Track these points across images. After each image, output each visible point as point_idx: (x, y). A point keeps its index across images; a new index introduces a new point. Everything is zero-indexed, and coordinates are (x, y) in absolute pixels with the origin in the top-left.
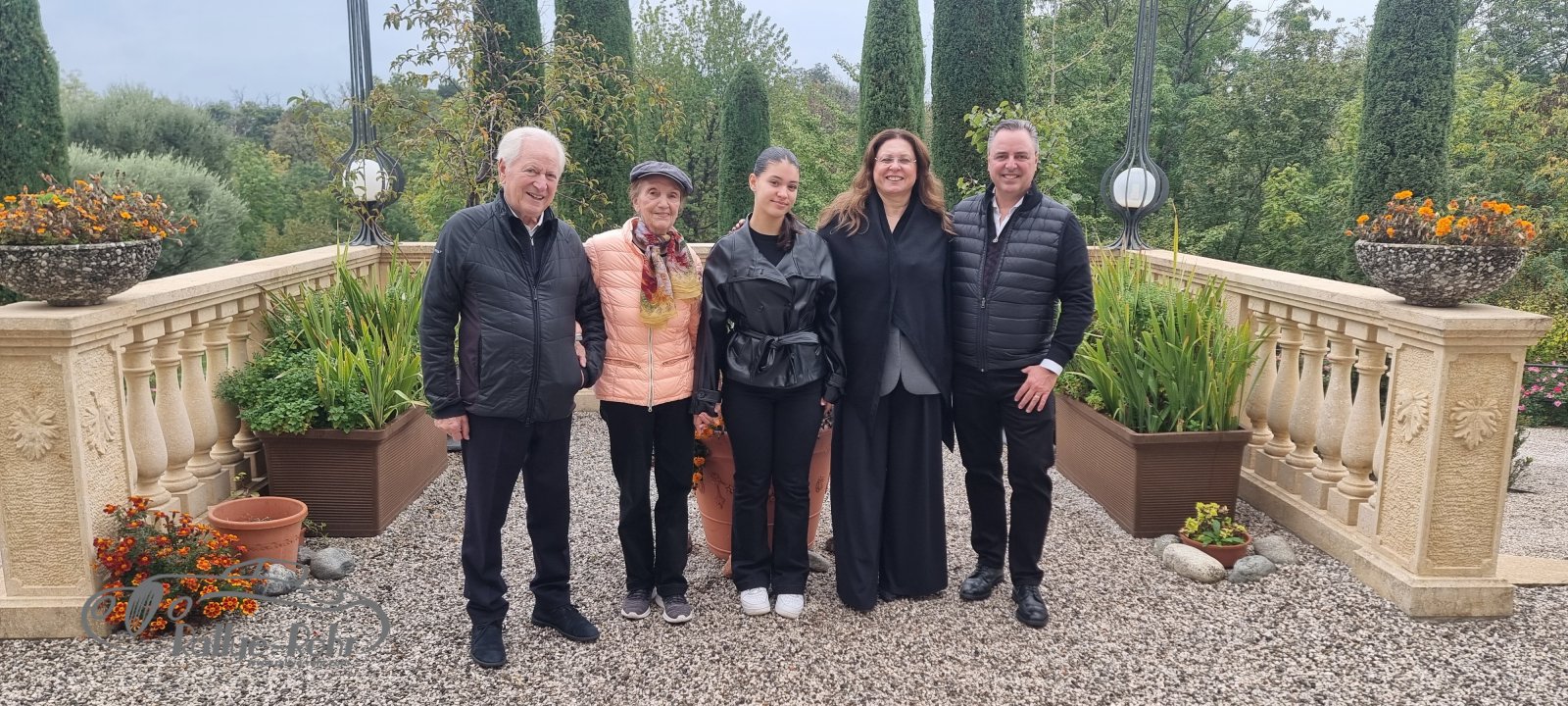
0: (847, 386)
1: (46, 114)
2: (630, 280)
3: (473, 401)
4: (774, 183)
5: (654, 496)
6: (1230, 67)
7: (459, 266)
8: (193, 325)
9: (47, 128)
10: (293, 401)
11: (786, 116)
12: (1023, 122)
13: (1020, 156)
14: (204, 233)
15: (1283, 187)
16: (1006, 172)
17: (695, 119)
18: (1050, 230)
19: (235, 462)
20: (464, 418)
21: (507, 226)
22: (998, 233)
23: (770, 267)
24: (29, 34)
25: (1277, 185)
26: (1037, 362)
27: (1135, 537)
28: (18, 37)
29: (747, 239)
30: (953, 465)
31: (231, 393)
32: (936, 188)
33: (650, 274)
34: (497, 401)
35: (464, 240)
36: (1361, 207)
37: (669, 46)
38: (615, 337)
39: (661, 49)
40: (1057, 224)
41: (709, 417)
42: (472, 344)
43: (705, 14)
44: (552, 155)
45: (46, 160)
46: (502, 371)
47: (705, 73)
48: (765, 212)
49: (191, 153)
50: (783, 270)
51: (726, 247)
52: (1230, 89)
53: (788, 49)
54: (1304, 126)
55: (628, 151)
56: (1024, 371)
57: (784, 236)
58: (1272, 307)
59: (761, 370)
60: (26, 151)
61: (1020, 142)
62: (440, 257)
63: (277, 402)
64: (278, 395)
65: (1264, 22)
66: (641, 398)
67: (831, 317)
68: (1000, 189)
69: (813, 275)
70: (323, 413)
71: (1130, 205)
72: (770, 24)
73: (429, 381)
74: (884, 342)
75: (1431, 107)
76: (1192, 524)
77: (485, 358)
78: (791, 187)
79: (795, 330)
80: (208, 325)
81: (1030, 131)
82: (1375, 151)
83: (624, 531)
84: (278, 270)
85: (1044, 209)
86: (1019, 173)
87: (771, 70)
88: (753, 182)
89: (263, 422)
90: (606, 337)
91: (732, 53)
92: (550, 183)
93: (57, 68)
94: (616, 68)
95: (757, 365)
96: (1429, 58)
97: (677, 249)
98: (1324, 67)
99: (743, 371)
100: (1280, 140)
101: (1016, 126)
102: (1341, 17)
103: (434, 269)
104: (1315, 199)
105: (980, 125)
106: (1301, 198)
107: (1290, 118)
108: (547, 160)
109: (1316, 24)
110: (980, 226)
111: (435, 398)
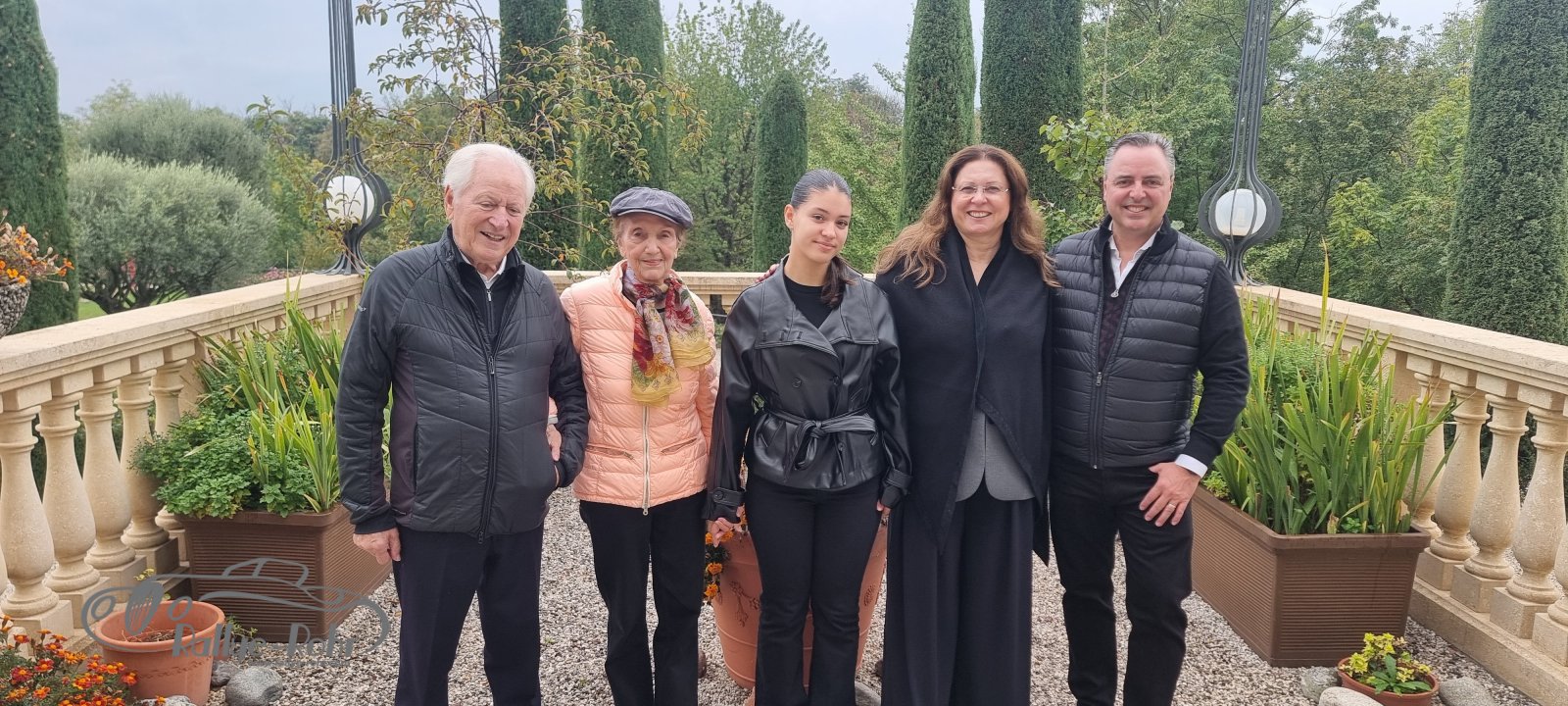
0: (913, 484)
1: (42, 123)
2: (621, 343)
3: (407, 510)
4: (818, 218)
5: (652, 620)
6: (1288, 76)
7: (389, 329)
8: (95, 383)
9: (44, 138)
10: (220, 476)
11: (824, 127)
12: (1154, 136)
13: (1150, 181)
14: (233, 244)
15: (1352, 203)
16: (1130, 202)
17: (731, 129)
18: (1192, 282)
19: (157, 545)
20: (394, 532)
21: (454, 276)
22: (1119, 283)
23: (811, 329)
24: (25, 39)
25: (1345, 200)
26: (1172, 458)
27: (1272, 666)
28: (13, 42)
29: (781, 291)
30: (1046, 582)
31: (148, 464)
32: (1035, 226)
33: (644, 337)
34: (438, 512)
35: (396, 294)
36: (1467, 230)
37: (705, 56)
38: (600, 417)
39: (698, 59)
40: (1201, 274)
41: (729, 524)
42: (406, 436)
43: (742, 23)
44: (514, 180)
45: (42, 171)
46: (445, 473)
47: (742, 83)
48: (805, 256)
49: (226, 162)
50: (828, 333)
51: (752, 301)
52: (1292, 100)
53: (827, 58)
54: (1374, 139)
55: (642, 169)
56: (1153, 469)
57: (829, 287)
58: (1443, 369)
59: (798, 467)
60: (19, 162)
61: (1151, 163)
62: (364, 316)
63: (201, 478)
64: (203, 468)
65: (1326, 30)
66: (633, 498)
67: (893, 396)
68: (1120, 225)
69: (869, 339)
70: (255, 491)
71: (1235, 233)
72: (809, 33)
73: (346, 482)
74: (964, 431)
75: (1550, 119)
76: (1359, 662)
77: (422, 454)
78: (839, 223)
79: (844, 412)
80: (119, 381)
81: (1163, 147)
82: (1485, 168)
83: (613, 669)
84: (221, 310)
85: (1181, 253)
86: (1149, 204)
87: (810, 80)
88: (790, 215)
89: (182, 503)
90: (588, 418)
91: (770, 62)
92: (513, 220)
93: (55, 75)
94: (631, 72)
95: (792, 460)
96: (1547, 65)
97: (677, 301)
98: (1395, 77)
99: (773, 464)
100: (1348, 154)
101: (1145, 142)
102: (1406, 25)
103: (354, 333)
104: (1386, 216)
105: (1060, 138)
106: (1371, 214)
107: (1360, 130)
108: (508, 187)
109: (1384, 32)
110: (1093, 275)
111: (354, 506)
